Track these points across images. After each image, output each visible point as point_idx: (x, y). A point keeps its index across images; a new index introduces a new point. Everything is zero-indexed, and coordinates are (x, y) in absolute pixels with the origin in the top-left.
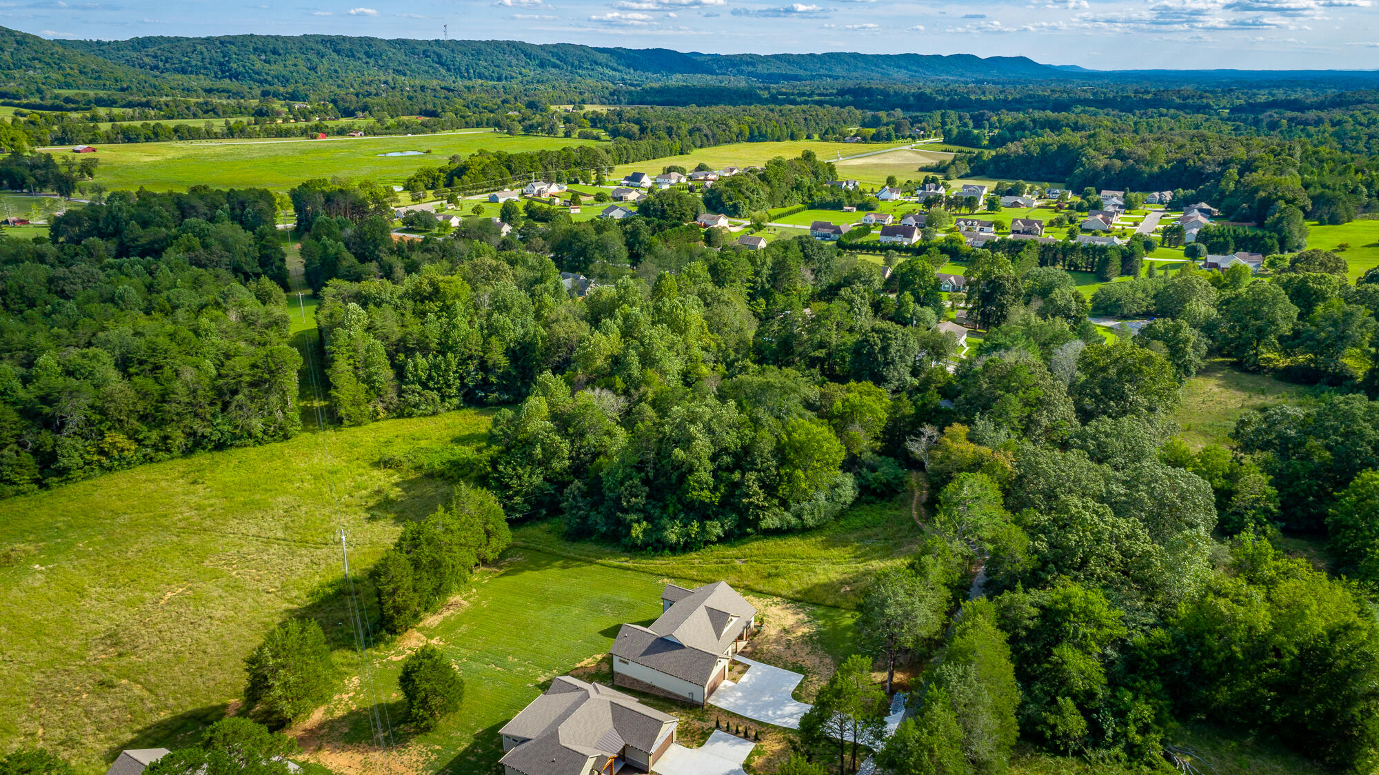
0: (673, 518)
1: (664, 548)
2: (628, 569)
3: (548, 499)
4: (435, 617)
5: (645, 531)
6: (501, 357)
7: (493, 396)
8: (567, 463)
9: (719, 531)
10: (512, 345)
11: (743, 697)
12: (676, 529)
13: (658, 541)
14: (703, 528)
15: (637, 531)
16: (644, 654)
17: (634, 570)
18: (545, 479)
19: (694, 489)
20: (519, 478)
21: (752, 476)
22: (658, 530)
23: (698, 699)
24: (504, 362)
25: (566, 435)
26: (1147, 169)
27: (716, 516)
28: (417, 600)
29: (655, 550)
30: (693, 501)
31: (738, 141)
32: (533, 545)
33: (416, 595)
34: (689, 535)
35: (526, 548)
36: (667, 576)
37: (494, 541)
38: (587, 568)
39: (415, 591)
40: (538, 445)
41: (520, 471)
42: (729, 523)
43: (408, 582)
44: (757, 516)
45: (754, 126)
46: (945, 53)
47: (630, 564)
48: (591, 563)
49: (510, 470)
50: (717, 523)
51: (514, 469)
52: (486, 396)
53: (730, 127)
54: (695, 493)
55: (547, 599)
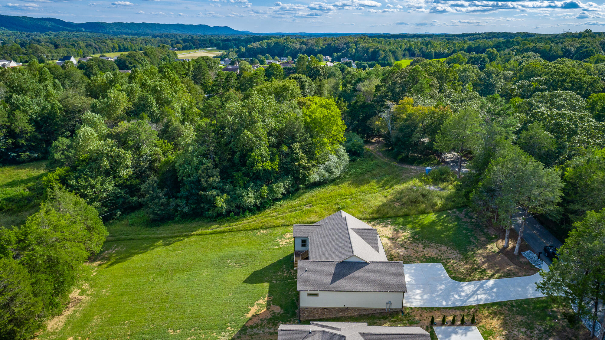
0: (245, 187)
1: (244, 211)
2: (224, 232)
3: (121, 200)
4: (56, 320)
5: (226, 201)
6: (27, 125)
7: (24, 155)
8: (131, 171)
9: (282, 190)
10: (34, 116)
11: (424, 293)
12: (251, 195)
13: (238, 207)
14: (271, 190)
15: (221, 202)
16: (334, 281)
17: (230, 231)
18: (115, 185)
19: (258, 161)
20: (93, 187)
21: (297, 146)
22: (235, 199)
23: (395, 306)
24: (30, 128)
25: (127, 148)
26: (317, 48)
27: (277, 179)
28: (41, 304)
29: (237, 214)
30: (259, 172)
31: (113, 52)
32: (123, 237)
33: (39, 298)
34: (262, 197)
35: (118, 240)
36: (261, 228)
37: (95, 236)
38: (186, 240)
39: (35, 295)
40: (104, 158)
41: (93, 182)
42: (288, 181)
43: (25, 287)
44: (304, 175)
45: (120, 44)
46: (195, 24)
47: (222, 228)
48: (187, 236)
49: (83, 183)
50: (281, 184)
51: (86, 180)
52: (19, 156)
53: (108, 44)
54: (259, 165)
55: (167, 271)
